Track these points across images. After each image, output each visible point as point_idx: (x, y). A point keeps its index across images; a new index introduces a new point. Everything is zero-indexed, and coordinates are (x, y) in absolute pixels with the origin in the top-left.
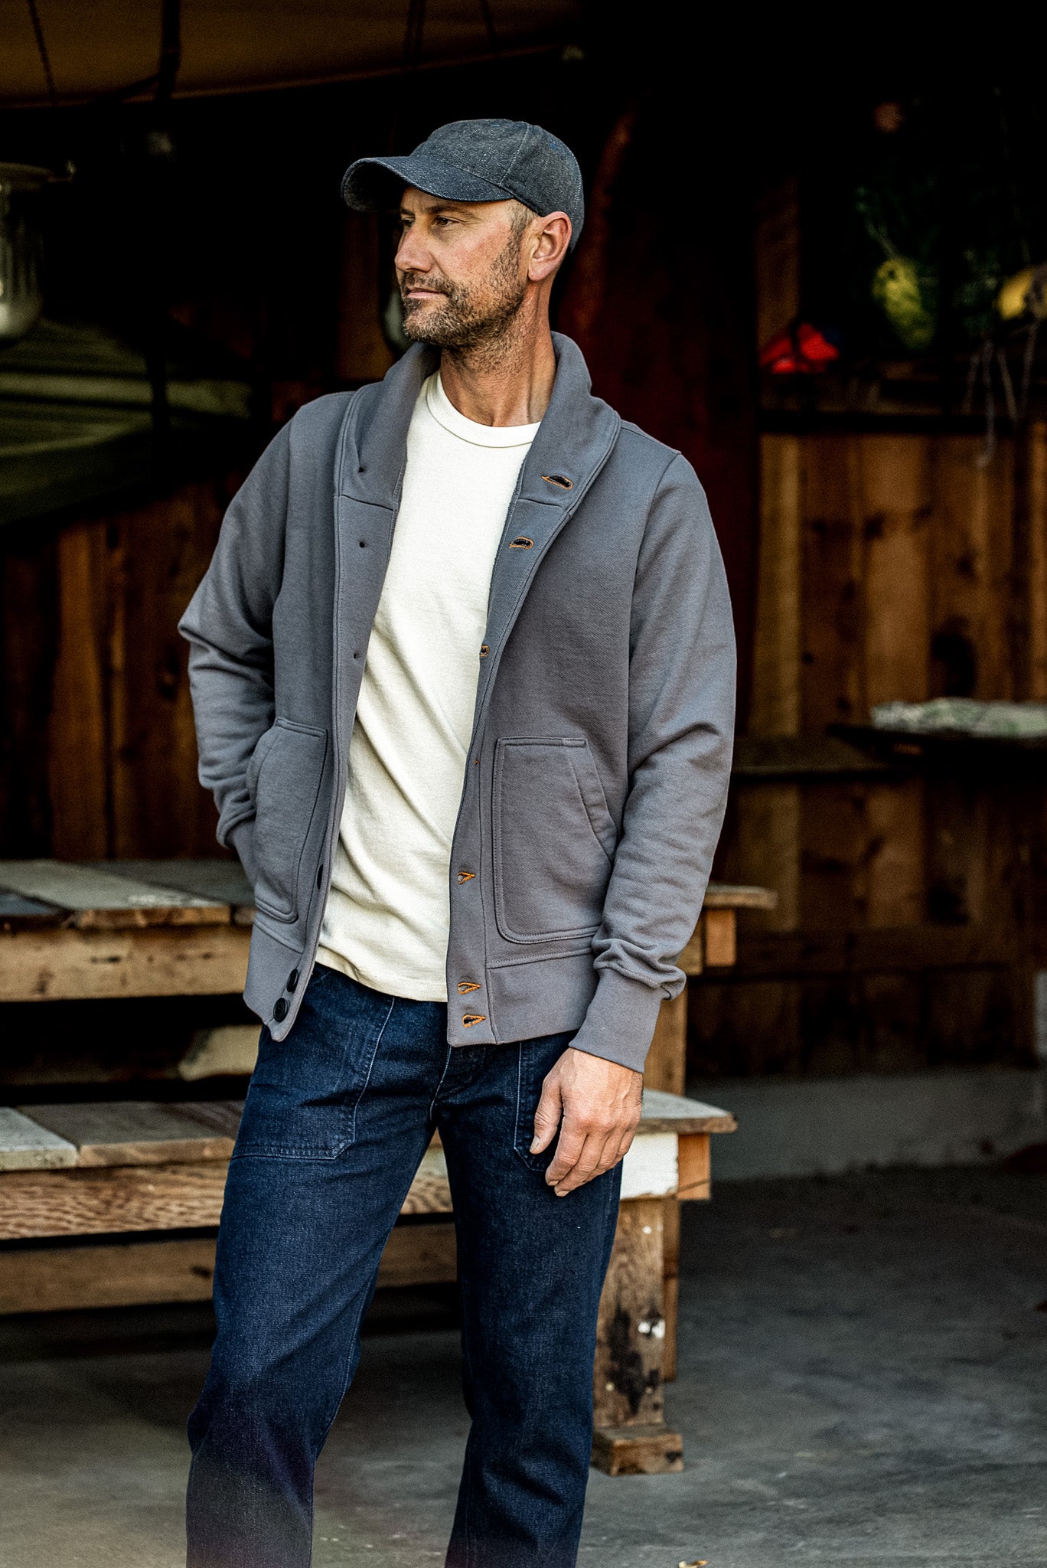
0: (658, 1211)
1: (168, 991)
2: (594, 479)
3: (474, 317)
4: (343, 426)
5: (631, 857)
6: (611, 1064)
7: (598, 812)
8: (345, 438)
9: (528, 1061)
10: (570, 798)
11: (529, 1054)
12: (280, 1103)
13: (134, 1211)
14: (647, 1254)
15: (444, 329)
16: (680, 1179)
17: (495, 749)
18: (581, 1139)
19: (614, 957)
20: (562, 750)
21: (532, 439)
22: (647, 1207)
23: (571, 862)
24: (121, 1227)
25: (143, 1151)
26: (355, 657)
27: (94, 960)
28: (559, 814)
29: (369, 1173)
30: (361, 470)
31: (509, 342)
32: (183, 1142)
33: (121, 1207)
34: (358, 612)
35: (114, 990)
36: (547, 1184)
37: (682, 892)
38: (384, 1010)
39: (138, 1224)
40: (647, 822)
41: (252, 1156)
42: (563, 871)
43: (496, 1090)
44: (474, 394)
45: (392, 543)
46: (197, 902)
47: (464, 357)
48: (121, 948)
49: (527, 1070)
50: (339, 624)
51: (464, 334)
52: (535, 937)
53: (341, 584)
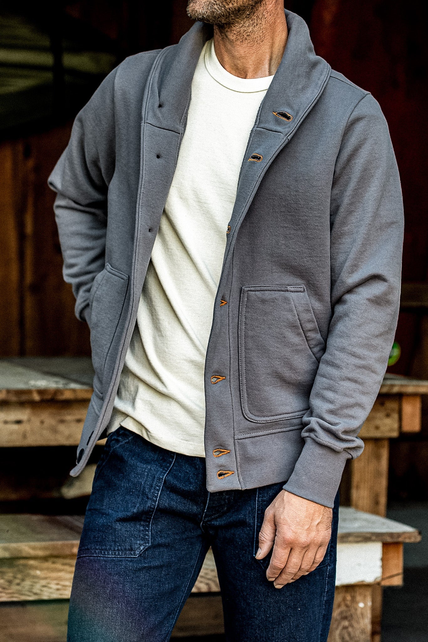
0: (368, 594)
1: (53, 443)
2: (306, 114)
3: (233, 5)
4: (150, 75)
5: (328, 363)
6: (308, 502)
7: (311, 335)
8: (151, 84)
9: (262, 497)
10: (293, 326)
11: (263, 493)
12: (101, 521)
13: (27, 588)
14: (361, 621)
15: (213, 12)
16: (383, 572)
17: (241, 294)
18: (287, 551)
19: (312, 430)
20: (287, 294)
21: (268, 88)
22: (361, 590)
23: (292, 368)
24: (19, 598)
25: (34, 548)
26: (149, 231)
27: (6, 422)
28: (285, 337)
29: (161, 567)
30: (160, 106)
31: (256, 21)
32: (60, 543)
33: (18, 584)
34: (153, 202)
35: (18, 442)
36: (268, 580)
37: (360, 387)
38: (169, 461)
39: (29, 596)
40: (338, 340)
41: (85, 557)
42: (287, 375)
43: (241, 516)
44: (233, 57)
45: (178, 156)
46: (73, 386)
47: (227, 31)
48: (23, 414)
49: (262, 504)
50: (140, 210)
51: (226, 15)
52: (268, 419)
53: (143, 182)
